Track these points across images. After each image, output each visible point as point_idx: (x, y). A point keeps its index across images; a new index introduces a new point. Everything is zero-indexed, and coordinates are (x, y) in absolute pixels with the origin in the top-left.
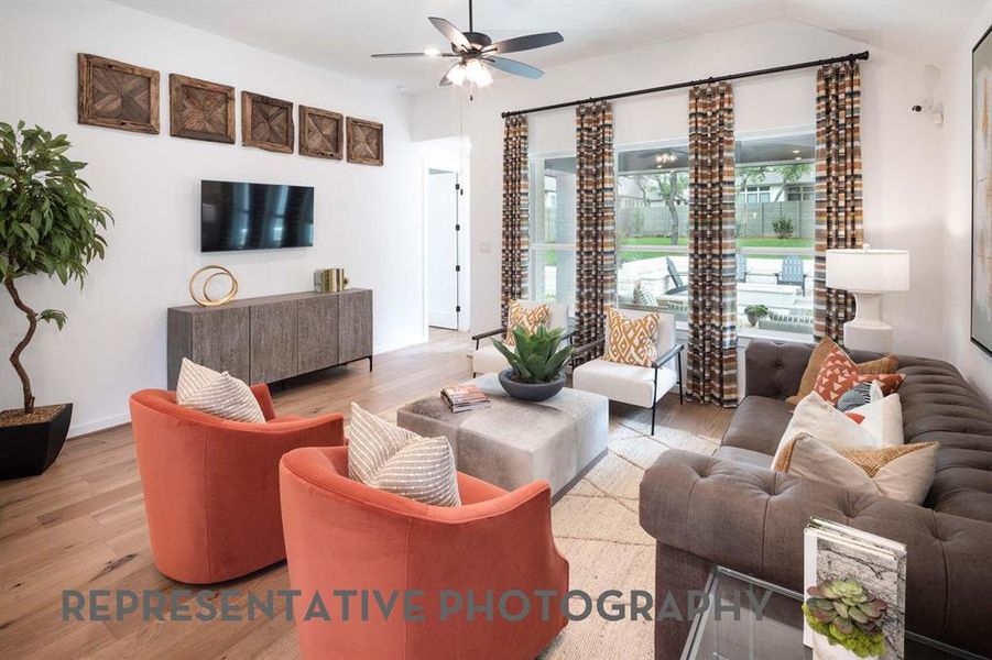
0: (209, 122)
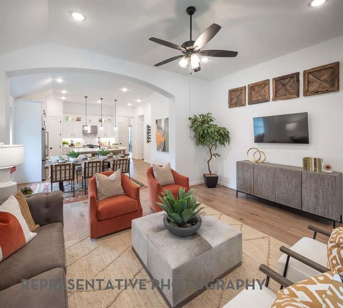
0: (260, 96)
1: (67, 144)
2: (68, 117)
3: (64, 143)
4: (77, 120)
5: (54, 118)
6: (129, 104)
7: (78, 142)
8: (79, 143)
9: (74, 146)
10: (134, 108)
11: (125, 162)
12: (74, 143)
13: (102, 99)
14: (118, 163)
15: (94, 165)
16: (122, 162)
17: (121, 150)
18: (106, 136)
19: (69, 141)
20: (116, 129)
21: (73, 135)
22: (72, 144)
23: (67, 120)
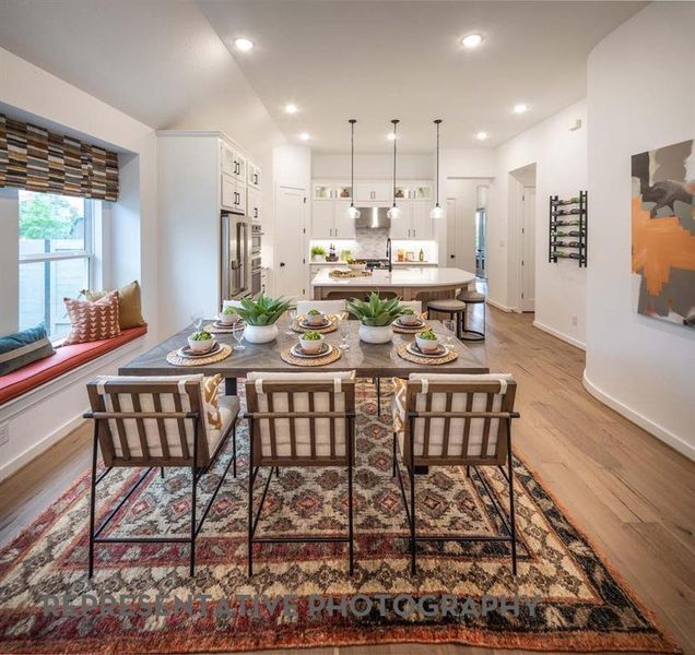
1: (321, 253)
2: (323, 189)
3: (315, 252)
4: (342, 196)
5: (288, 191)
6: (482, 136)
7: (346, 249)
8: (348, 253)
9: (336, 259)
10: (494, 149)
11: (479, 402)
12: (335, 252)
13: (395, 122)
14: (439, 402)
15: (301, 402)
16: (459, 402)
17: (456, 286)
18: (412, 234)
19: (325, 245)
20: (438, 213)
21: (334, 234)
22: (333, 255)
23: (321, 196)
